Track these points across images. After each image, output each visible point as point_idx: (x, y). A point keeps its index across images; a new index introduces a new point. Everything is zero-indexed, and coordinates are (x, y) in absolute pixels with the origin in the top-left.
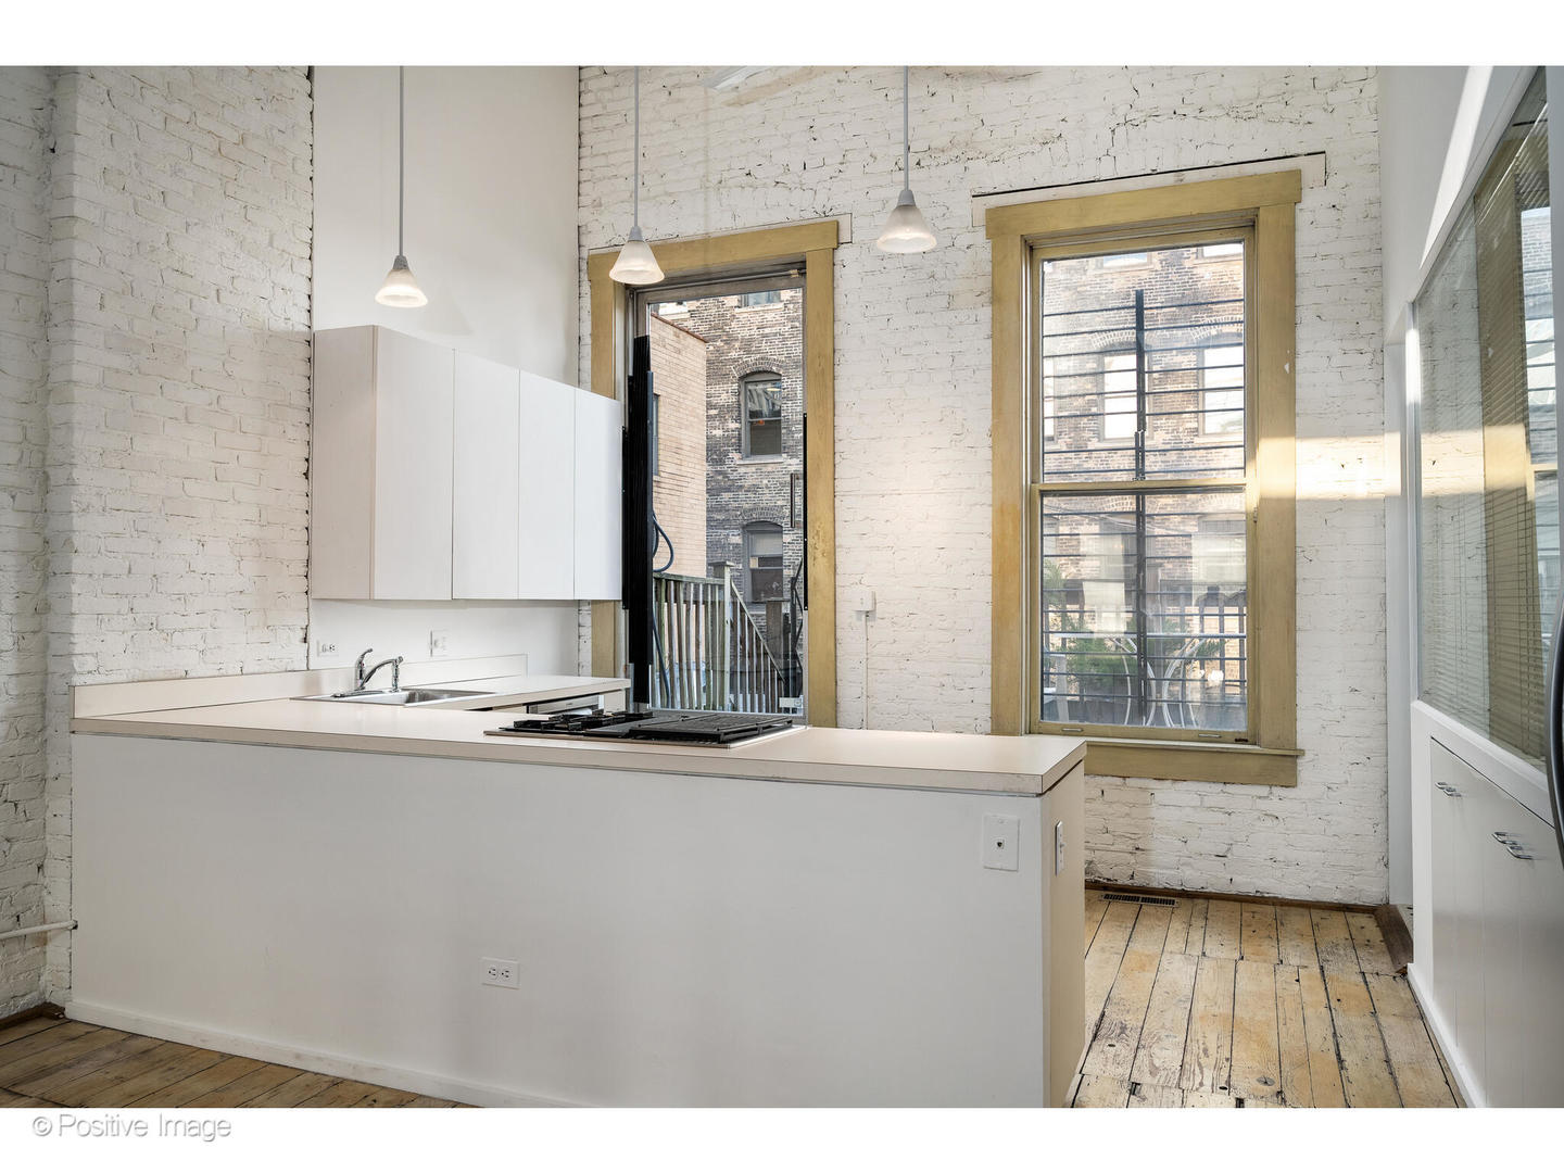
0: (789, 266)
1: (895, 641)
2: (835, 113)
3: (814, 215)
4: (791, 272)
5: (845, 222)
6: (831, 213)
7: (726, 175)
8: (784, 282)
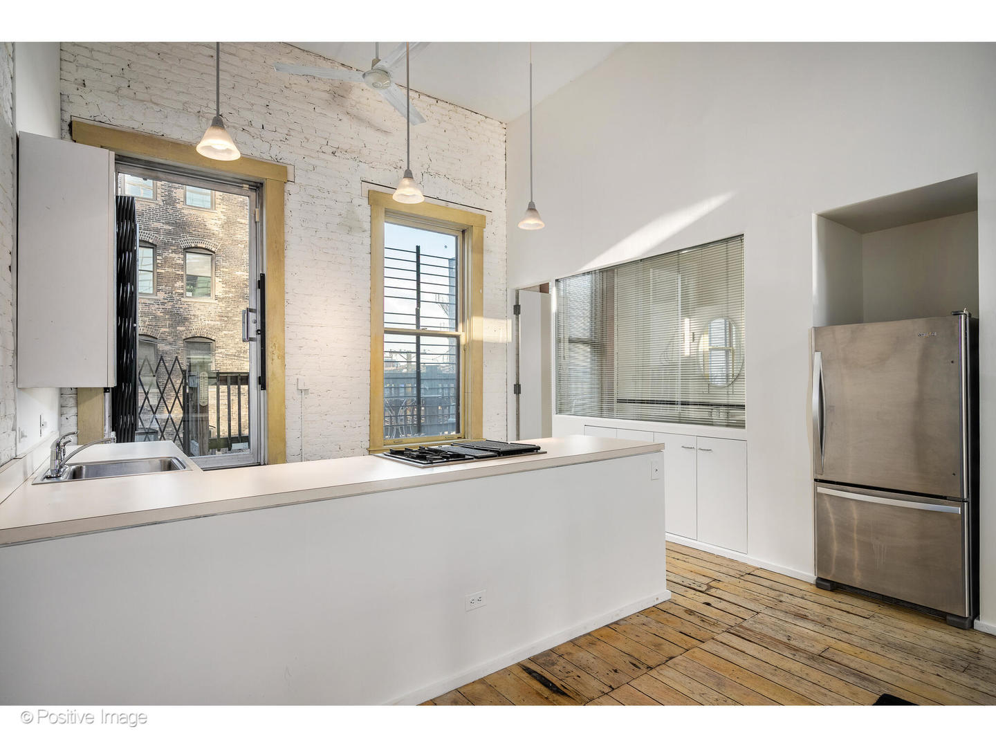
0: (246, 182)
1: (320, 405)
2: (283, 104)
3: (270, 158)
4: (244, 185)
5: (290, 169)
6: (281, 161)
7: (203, 109)
8: (237, 190)
